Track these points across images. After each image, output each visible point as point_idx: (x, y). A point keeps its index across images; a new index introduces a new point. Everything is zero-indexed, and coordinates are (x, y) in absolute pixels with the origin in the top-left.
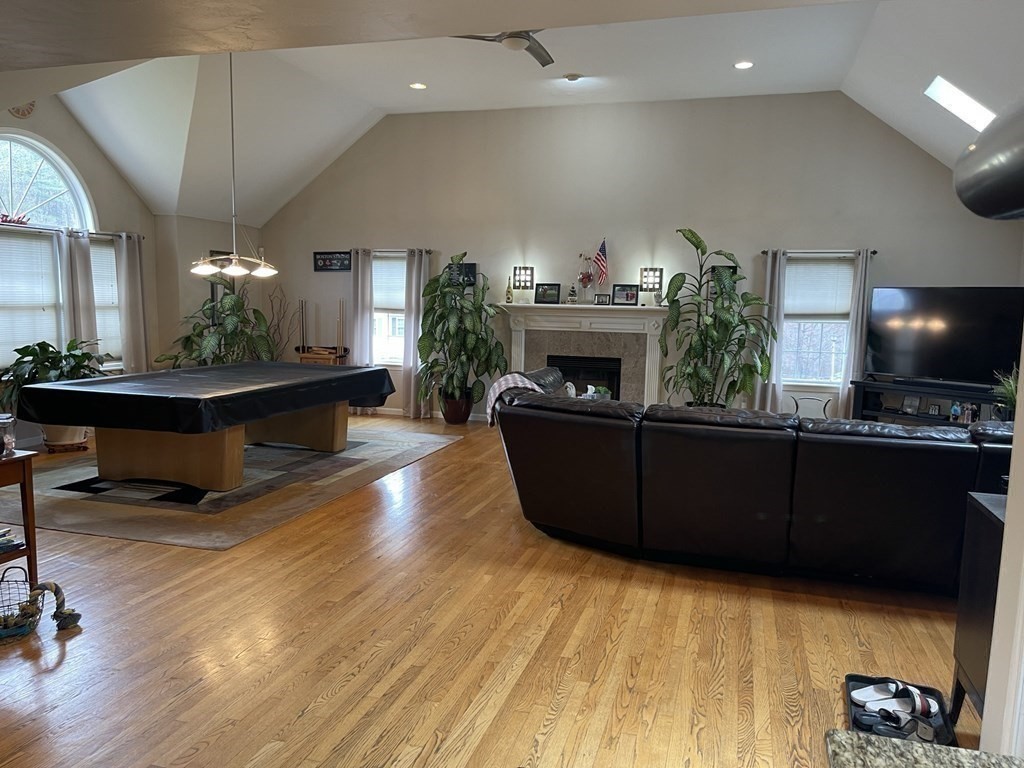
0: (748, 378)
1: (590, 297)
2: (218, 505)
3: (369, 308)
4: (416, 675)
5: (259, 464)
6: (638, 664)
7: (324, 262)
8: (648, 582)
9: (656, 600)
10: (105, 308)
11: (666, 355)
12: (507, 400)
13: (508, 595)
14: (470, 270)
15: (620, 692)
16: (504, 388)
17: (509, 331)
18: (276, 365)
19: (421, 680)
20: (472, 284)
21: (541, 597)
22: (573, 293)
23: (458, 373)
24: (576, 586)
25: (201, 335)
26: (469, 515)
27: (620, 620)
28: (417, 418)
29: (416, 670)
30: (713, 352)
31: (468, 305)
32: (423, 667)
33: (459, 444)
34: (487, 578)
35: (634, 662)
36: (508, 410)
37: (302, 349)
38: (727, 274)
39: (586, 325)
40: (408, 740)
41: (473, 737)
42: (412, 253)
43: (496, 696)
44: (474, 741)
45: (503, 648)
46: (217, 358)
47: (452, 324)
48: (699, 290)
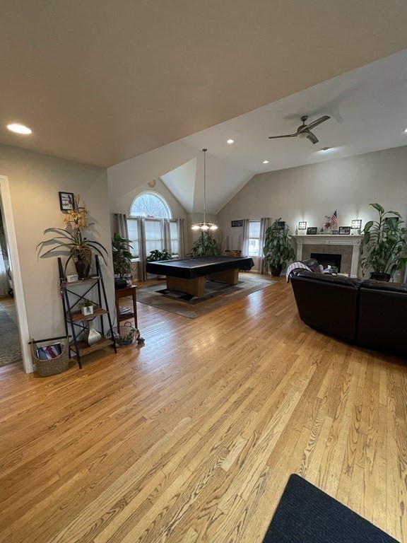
0: (403, 263)
1: (329, 231)
2: (196, 301)
3: (248, 238)
4: (250, 392)
5: (211, 287)
6: (360, 412)
7: (235, 224)
8: (360, 359)
9: (365, 371)
10: (174, 240)
11: (362, 253)
12: (295, 273)
13: (292, 356)
14: (283, 224)
15: (351, 431)
16: (294, 268)
17: (296, 245)
18: (219, 256)
19: (251, 397)
20: (283, 229)
21: (307, 359)
22: (322, 230)
23: (277, 259)
24: (323, 355)
25: (198, 247)
26: (278, 314)
27: (347, 380)
28: (262, 273)
29: (250, 390)
30: (385, 253)
31: (281, 236)
32: (253, 389)
33: (276, 284)
34: (284, 345)
35: (357, 410)
36: (295, 278)
37: (228, 251)
38: (394, 221)
39: (327, 242)
40: (242, 434)
41: (272, 441)
42: (262, 219)
43: (284, 415)
44: (273, 444)
45: (289, 385)
46: (203, 254)
47: (275, 242)
48: (379, 228)
